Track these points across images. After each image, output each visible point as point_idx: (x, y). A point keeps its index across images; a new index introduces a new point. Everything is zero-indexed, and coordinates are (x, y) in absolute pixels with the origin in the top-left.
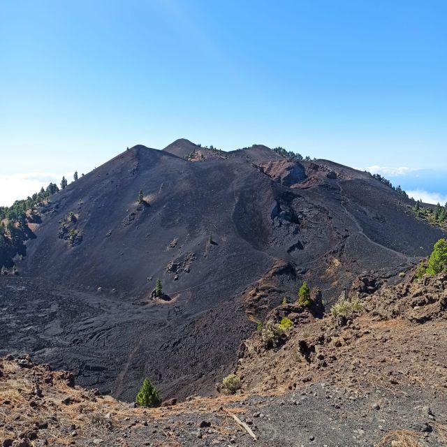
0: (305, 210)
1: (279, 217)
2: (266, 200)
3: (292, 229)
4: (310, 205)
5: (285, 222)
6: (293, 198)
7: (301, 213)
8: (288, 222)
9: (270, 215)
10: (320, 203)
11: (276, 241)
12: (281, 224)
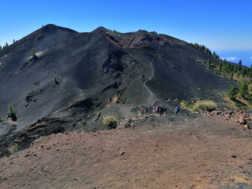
0: (128, 62)
1: (108, 66)
2: (103, 55)
3: (115, 74)
4: (132, 59)
5: (111, 70)
6: (123, 55)
7: (125, 64)
8: (113, 70)
9: (102, 65)
10: (137, 58)
11: (100, 82)
12: (108, 71)
